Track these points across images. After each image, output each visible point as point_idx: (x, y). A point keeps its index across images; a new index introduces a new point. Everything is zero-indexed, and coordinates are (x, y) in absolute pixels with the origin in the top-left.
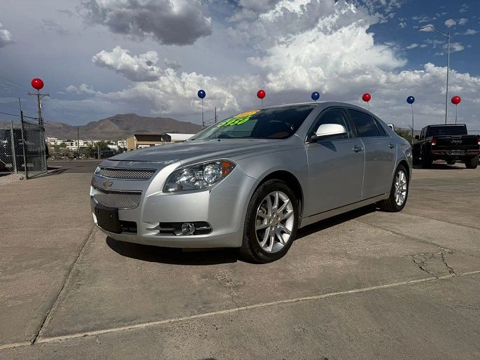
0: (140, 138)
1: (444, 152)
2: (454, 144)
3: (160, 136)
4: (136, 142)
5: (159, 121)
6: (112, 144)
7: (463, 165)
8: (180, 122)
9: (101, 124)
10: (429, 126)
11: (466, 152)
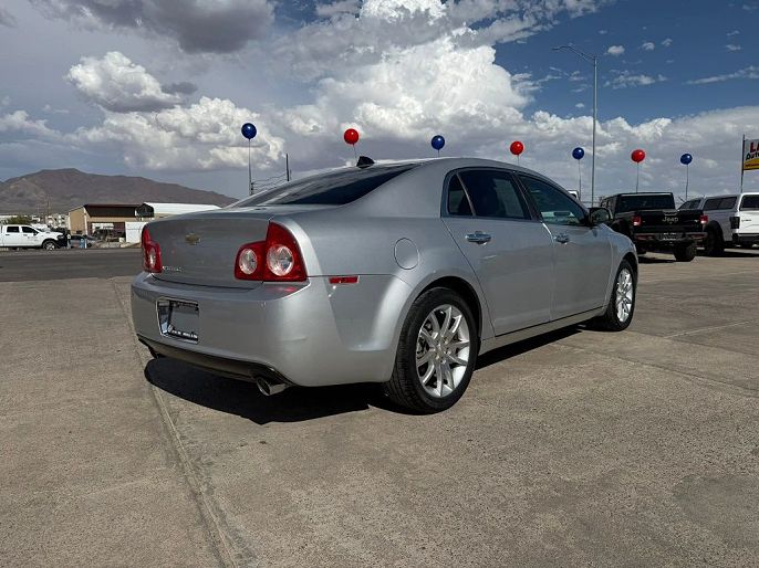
0: (95, 210)
1: (653, 237)
2: (667, 223)
3: (133, 208)
4: (86, 218)
5: (122, 182)
6: (35, 222)
7: (672, 257)
8: (159, 184)
9: (12, 187)
10: (619, 195)
11: (684, 236)
